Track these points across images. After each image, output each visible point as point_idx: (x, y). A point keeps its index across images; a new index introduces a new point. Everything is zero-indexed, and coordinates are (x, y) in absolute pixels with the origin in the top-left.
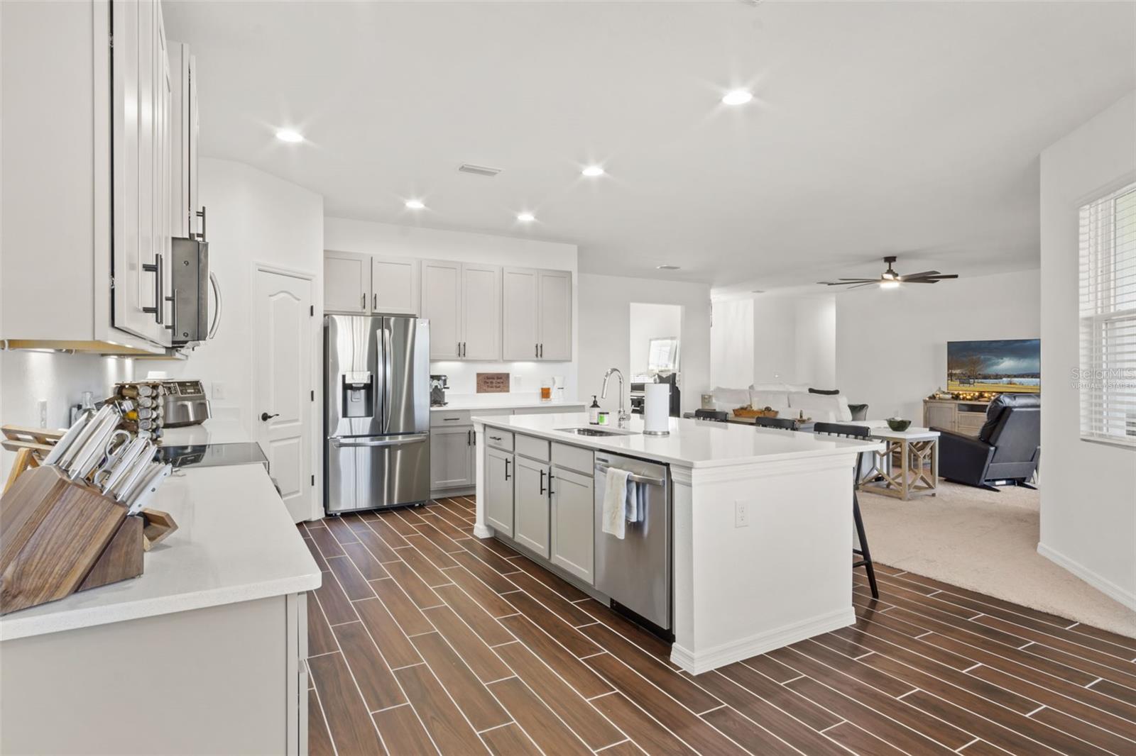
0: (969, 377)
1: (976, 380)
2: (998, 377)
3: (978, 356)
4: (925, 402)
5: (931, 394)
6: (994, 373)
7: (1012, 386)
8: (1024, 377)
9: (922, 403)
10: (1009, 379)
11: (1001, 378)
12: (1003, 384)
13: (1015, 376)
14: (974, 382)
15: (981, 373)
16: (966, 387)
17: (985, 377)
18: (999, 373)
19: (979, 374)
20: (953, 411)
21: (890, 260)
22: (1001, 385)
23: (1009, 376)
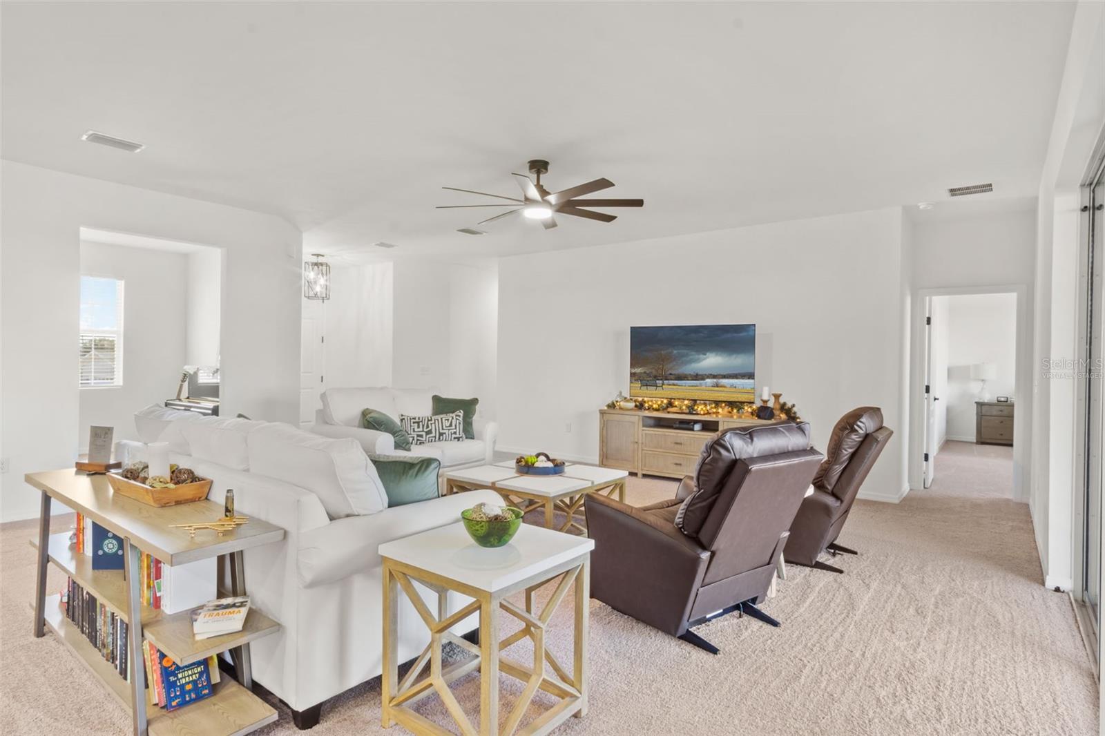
0: (656, 378)
1: (666, 382)
2: (697, 377)
3: (670, 350)
4: (602, 413)
5: (609, 402)
6: (692, 373)
7: (721, 389)
8: (737, 378)
9: (598, 415)
10: (715, 380)
11: (703, 379)
12: (705, 389)
13: (724, 377)
14: (663, 384)
15: (673, 372)
16: (651, 390)
17: (680, 378)
18: (700, 373)
19: (671, 374)
20: (636, 426)
21: (539, 166)
22: (703, 387)
23: (714, 377)
